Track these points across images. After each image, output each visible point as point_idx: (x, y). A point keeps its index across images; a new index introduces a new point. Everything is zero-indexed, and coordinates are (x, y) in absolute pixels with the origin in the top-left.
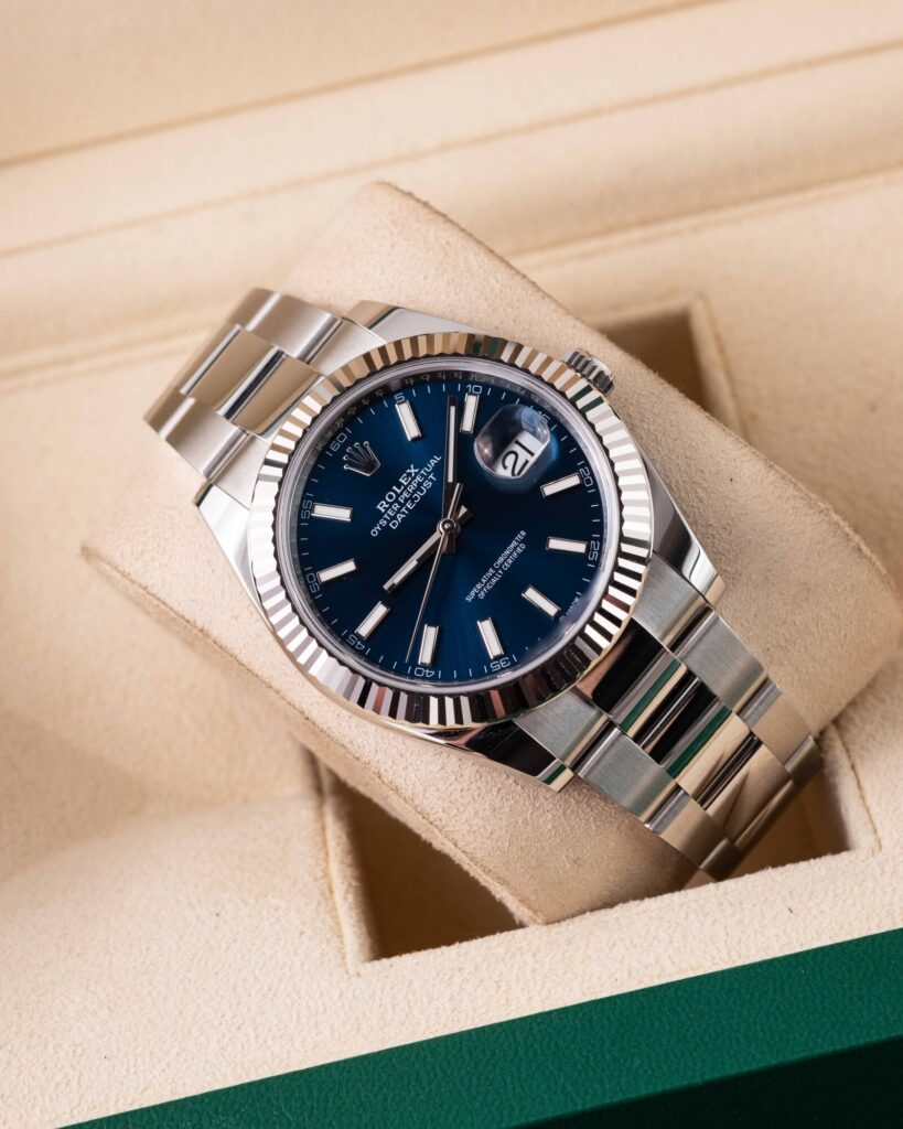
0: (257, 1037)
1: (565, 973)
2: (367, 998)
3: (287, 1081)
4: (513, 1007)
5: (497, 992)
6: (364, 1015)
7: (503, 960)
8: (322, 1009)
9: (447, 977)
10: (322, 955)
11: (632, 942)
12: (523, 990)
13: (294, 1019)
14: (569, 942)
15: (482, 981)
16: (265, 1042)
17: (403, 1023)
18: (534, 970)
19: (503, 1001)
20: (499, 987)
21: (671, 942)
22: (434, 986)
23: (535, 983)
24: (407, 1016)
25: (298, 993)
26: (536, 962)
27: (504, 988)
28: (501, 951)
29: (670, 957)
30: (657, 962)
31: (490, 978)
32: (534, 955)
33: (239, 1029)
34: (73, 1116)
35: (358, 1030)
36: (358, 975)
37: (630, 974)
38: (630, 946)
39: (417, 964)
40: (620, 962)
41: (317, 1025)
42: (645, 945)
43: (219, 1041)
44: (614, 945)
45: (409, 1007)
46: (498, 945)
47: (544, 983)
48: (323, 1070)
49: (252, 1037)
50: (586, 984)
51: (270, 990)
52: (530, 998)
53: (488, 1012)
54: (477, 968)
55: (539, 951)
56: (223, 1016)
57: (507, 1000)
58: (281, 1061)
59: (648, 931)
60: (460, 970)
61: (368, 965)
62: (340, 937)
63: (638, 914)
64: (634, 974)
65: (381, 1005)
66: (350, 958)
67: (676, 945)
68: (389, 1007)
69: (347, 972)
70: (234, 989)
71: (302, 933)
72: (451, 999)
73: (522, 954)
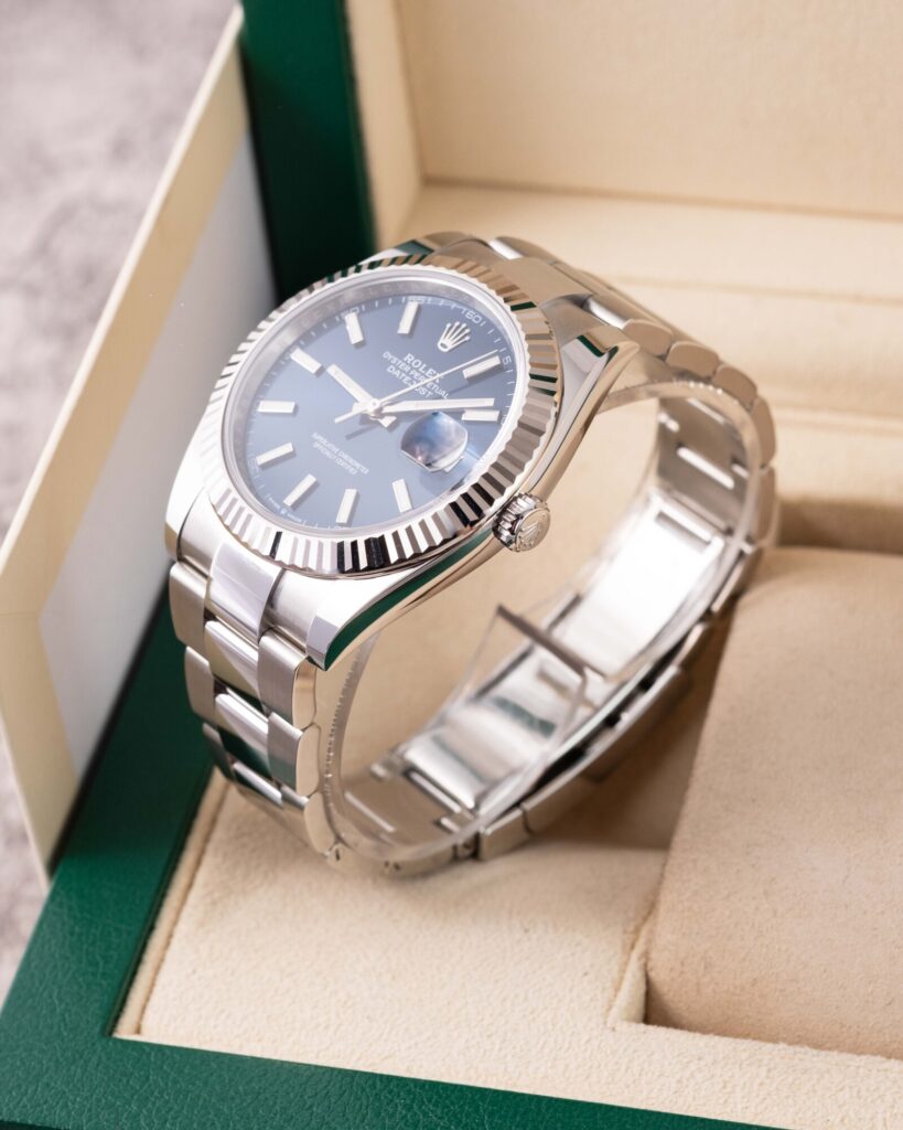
0: (500, 1049)
1: (787, 1097)
2: (609, 1052)
3: (501, 1097)
4: (728, 1110)
5: (720, 1091)
6: (599, 1066)
7: (740, 1065)
8: (567, 1046)
9: (686, 1060)
10: (592, 1000)
11: (859, 1092)
12: (743, 1097)
13: (539, 1046)
14: (805, 1071)
15: (713, 1076)
16: (505, 1056)
17: (628, 1086)
18: (761, 1084)
19: (721, 1101)
20: (724, 1087)
21: (893, 1107)
22: (670, 1064)
23: (758, 1095)
24: (634, 1082)
25: (554, 1025)
26: (768, 1077)
27: (728, 1090)
28: (744, 1056)
29: (885, 1119)
30: (872, 1119)
31: (721, 1076)
32: (769, 1071)
33: (489, 1036)
34: (317, 1057)
35: (588, 1077)
36: (613, 1029)
37: (842, 1120)
38: (855, 1094)
39: (668, 1039)
40: (840, 1107)
41: (555, 1059)
42: (869, 1100)
43: (467, 1041)
44: (842, 1089)
45: (640, 1075)
46: (745, 1050)
47: (765, 1099)
48: (535, 1100)
49: (497, 1047)
50: (800, 1115)
51: (532, 1013)
52: (747, 1108)
53: (705, 1104)
54: (715, 1062)
55: (775, 1068)
56: (482, 1020)
57: (726, 1102)
58: (510, 1079)
59: (877, 1089)
60: (700, 1059)
61: (625, 1024)
62: (617, 989)
63: (878, 1071)
64: (846, 1121)
65: (617, 1063)
66: (614, 1011)
67: (895, 1111)
68: (623, 1068)
69: (605, 1023)
70: (504, 1000)
71: (586, 974)
72: (679, 1081)
73: (759, 1066)
